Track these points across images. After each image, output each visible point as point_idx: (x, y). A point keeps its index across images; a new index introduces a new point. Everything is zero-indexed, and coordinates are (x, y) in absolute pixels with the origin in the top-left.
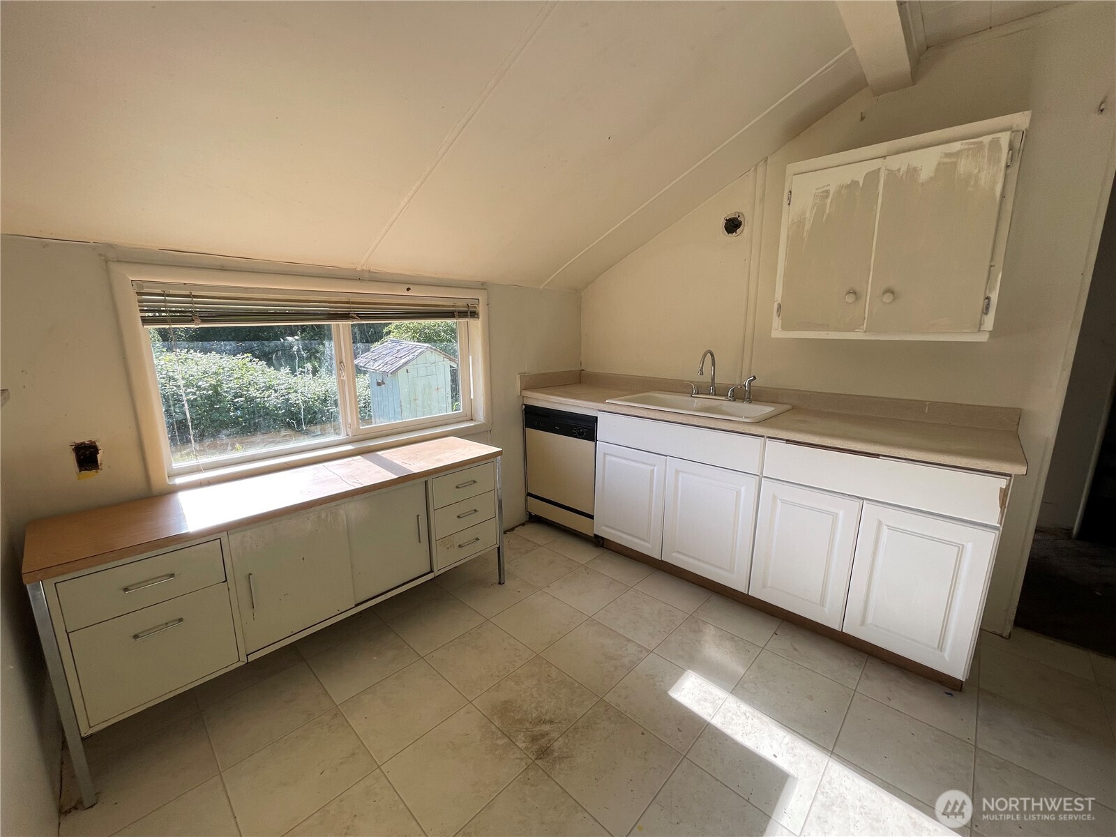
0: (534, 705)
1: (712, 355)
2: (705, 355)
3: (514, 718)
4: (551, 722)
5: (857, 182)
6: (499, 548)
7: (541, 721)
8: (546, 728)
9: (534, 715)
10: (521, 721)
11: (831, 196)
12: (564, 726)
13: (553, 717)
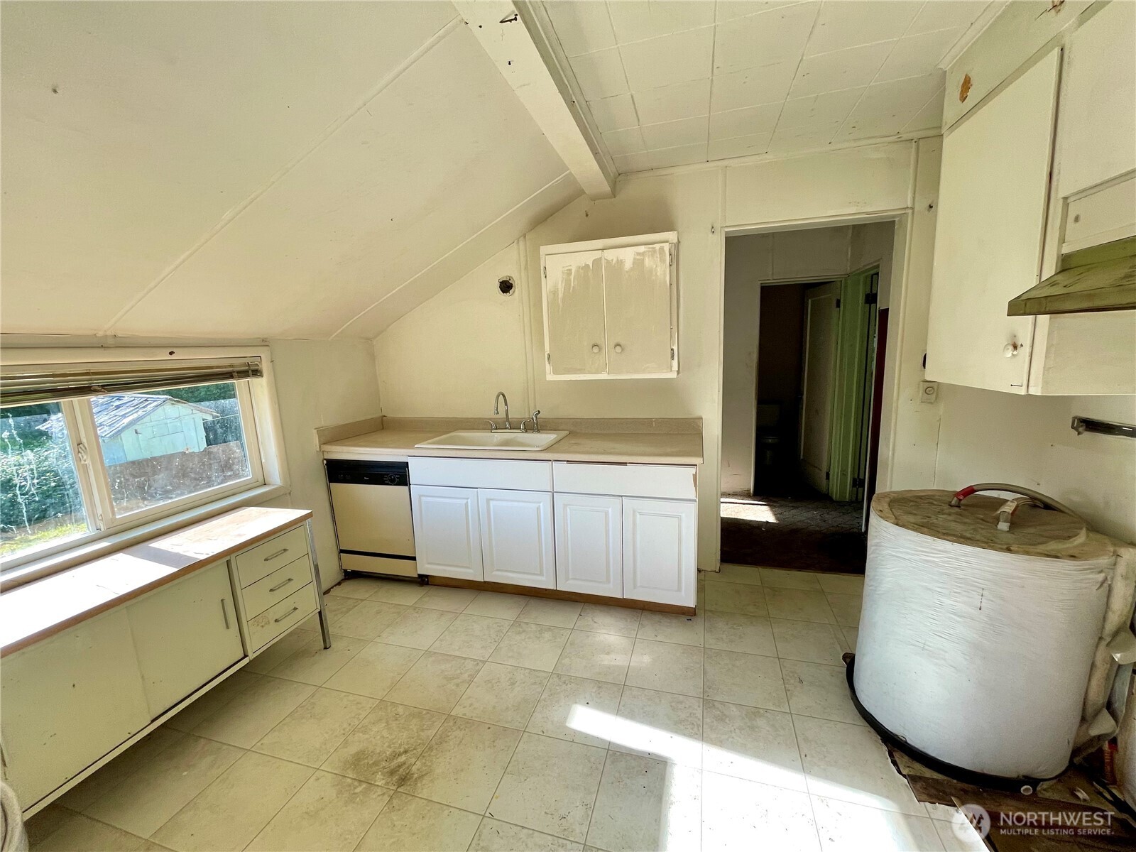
0: (387, 744)
1: (504, 396)
2: (498, 396)
3: (368, 763)
4: (406, 752)
5: (588, 266)
6: (320, 613)
7: (397, 755)
8: (403, 759)
9: (388, 753)
10: (375, 764)
11: (573, 273)
12: (418, 750)
13: (407, 747)
